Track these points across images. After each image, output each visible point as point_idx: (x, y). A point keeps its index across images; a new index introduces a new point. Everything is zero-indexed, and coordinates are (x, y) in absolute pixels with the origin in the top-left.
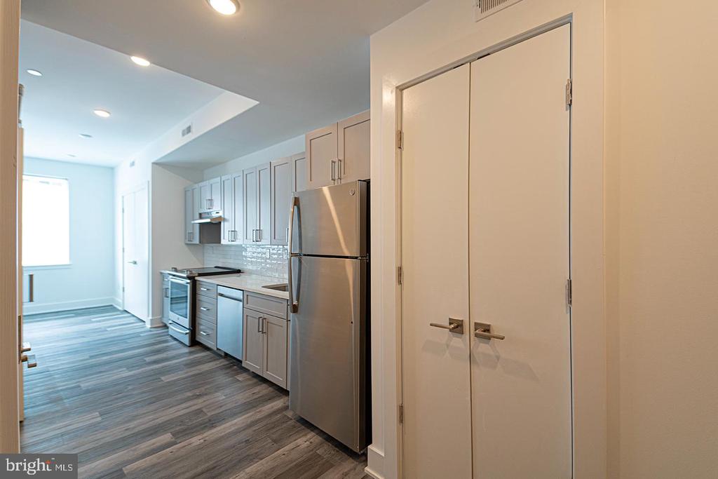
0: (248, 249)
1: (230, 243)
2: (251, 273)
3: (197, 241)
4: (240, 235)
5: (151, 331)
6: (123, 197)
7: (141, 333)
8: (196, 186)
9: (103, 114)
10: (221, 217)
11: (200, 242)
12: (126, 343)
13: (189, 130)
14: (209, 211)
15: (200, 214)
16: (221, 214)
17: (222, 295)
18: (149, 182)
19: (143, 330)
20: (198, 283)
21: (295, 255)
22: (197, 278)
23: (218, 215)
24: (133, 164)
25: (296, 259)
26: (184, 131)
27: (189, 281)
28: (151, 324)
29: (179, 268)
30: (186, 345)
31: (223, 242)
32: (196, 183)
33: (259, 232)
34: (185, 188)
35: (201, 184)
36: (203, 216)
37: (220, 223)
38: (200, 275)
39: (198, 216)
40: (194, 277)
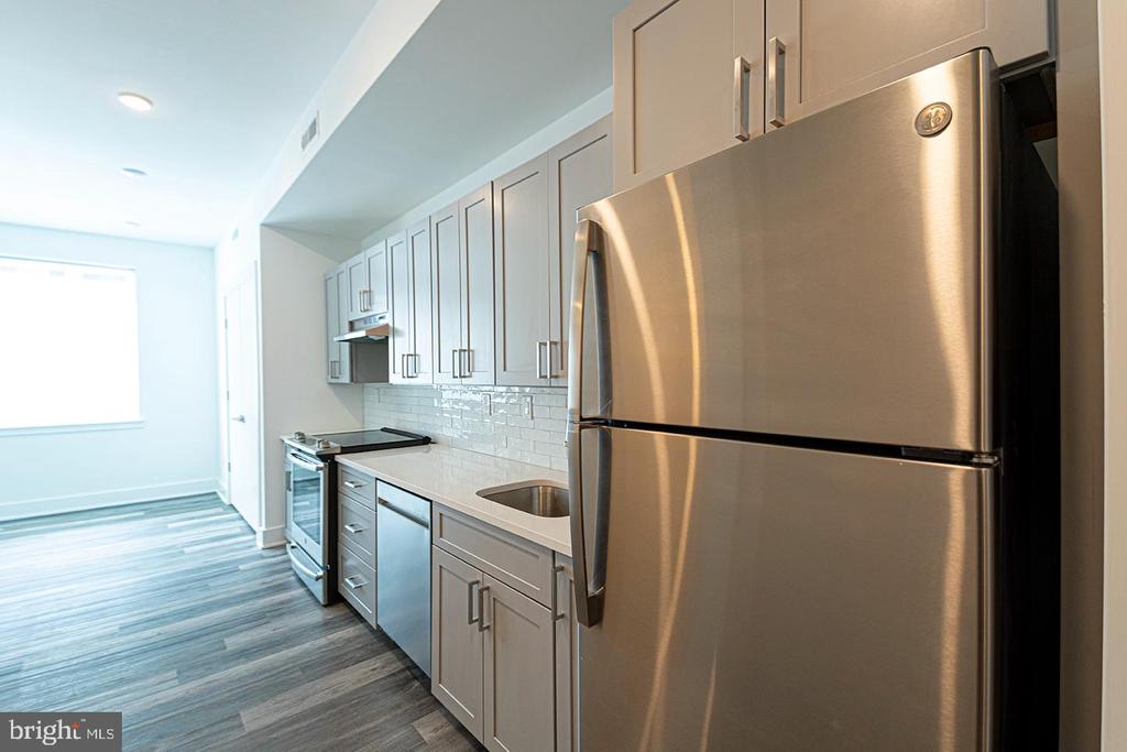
0: (445, 395)
1: (407, 381)
2: (450, 444)
3: (346, 379)
4: (426, 364)
5: (262, 557)
6: (225, 298)
7: (242, 561)
8: (343, 267)
9: (136, 105)
10: (387, 325)
11: (352, 380)
12: (206, 588)
13: (313, 130)
14: (365, 315)
15: (351, 323)
16: (388, 320)
17: (385, 503)
18: (256, 262)
19: (250, 553)
20: (340, 468)
21: (595, 422)
22: (339, 459)
23: (382, 322)
24: (236, 234)
25: (592, 437)
26: (304, 138)
27: (321, 464)
28: (265, 542)
29: (308, 434)
30: (318, 602)
31: (395, 378)
32: (341, 262)
33: (466, 354)
34: (325, 275)
35: (351, 262)
36: (356, 325)
37: (387, 337)
38: (345, 450)
39: (346, 326)
40: (334, 455)
